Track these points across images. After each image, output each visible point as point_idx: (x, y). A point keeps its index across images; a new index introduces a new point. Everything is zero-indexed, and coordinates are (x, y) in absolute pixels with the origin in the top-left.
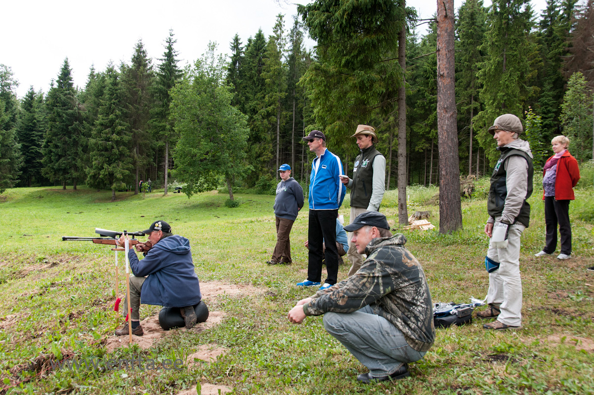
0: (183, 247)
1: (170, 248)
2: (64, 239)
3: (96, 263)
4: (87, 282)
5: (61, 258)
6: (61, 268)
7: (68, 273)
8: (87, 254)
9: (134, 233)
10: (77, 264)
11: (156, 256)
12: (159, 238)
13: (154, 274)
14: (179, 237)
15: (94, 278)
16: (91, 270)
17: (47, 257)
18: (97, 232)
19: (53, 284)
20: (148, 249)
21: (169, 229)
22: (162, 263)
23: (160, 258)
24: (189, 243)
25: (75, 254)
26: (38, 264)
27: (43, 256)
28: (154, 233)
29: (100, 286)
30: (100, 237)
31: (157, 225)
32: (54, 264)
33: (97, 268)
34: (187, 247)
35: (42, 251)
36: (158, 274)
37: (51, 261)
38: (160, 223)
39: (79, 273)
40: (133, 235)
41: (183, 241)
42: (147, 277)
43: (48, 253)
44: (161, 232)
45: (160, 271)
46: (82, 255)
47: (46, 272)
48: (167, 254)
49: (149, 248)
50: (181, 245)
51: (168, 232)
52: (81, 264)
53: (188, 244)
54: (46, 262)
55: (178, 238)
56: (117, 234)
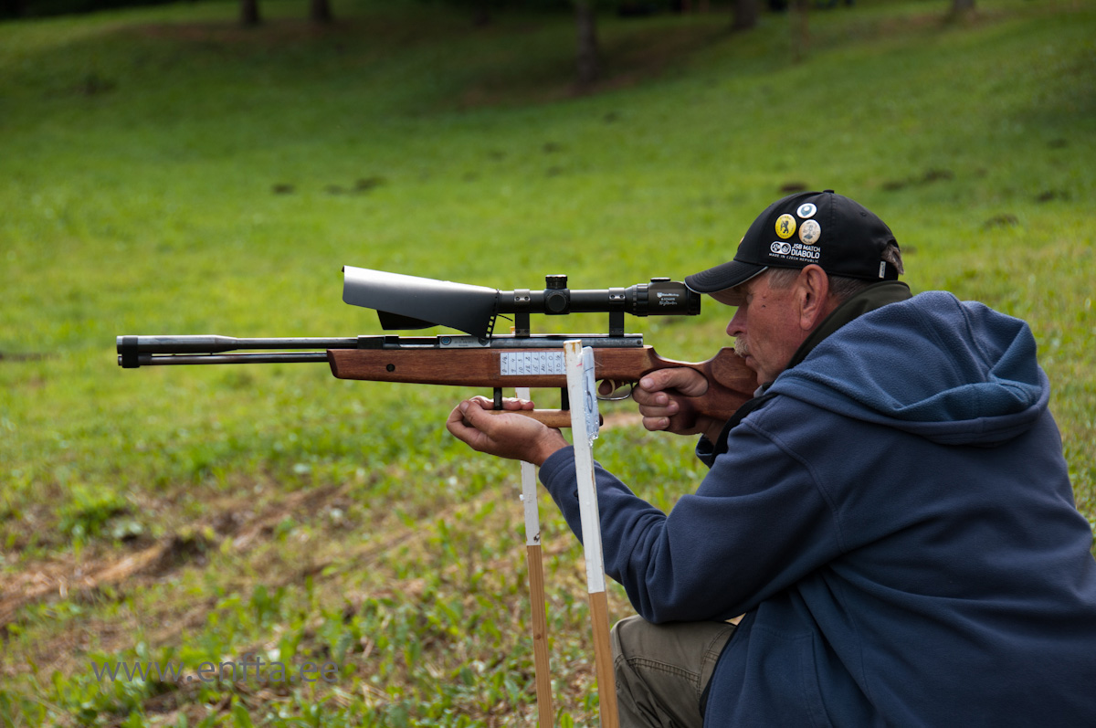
0: (992, 384)
1: (889, 400)
2: (133, 355)
3: (450, 536)
4: (387, 666)
5: (225, 503)
6: (224, 579)
7: (266, 608)
8: (398, 473)
9: (617, 289)
10: (335, 547)
11: (790, 461)
12: (806, 322)
13: (785, 597)
14: (951, 306)
15: (433, 639)
16: (416, 585)
17: (135, 499)
18: (356, 295)
19: (162, 693)
20: (728, 406)
21: (878, 254)
22: (839, 516)
23: (820, 474)
24: (1029, 350)
25: (321, 470)
26: (76, 553)
27: (107, 496)
28: (764, 288)
29: (465, 696)
30: (377, 331)
31: (785, 223)
32: (184, 551)
33: (455, 569)
34: (1018, 388)
35: (102, 463)
36: (817, 599)
37: (159, 531)
38: (808, 209)
39: (335, 606)
40: (616, 308)
41: (982, 337)
42: (736, 621)
43: (142, 470)
44: (820, 280)
45: (823, 572)
46: (361, 474)
47: (123, 610)
48: (866, 450)
49: (738, 403)
50: (972, 376)
51: (871, 278)
52: (361, 543)
53: (1024, 364)
54: (130, 539)
55: (948, 319)
56: (498, 305)
